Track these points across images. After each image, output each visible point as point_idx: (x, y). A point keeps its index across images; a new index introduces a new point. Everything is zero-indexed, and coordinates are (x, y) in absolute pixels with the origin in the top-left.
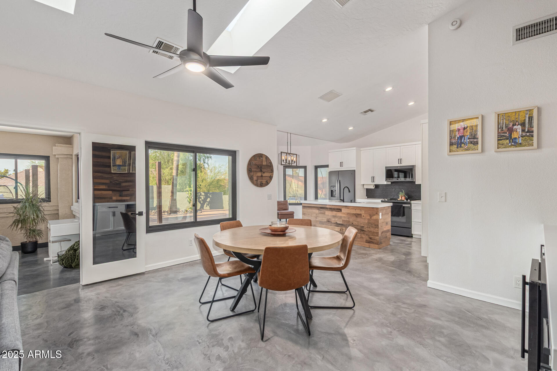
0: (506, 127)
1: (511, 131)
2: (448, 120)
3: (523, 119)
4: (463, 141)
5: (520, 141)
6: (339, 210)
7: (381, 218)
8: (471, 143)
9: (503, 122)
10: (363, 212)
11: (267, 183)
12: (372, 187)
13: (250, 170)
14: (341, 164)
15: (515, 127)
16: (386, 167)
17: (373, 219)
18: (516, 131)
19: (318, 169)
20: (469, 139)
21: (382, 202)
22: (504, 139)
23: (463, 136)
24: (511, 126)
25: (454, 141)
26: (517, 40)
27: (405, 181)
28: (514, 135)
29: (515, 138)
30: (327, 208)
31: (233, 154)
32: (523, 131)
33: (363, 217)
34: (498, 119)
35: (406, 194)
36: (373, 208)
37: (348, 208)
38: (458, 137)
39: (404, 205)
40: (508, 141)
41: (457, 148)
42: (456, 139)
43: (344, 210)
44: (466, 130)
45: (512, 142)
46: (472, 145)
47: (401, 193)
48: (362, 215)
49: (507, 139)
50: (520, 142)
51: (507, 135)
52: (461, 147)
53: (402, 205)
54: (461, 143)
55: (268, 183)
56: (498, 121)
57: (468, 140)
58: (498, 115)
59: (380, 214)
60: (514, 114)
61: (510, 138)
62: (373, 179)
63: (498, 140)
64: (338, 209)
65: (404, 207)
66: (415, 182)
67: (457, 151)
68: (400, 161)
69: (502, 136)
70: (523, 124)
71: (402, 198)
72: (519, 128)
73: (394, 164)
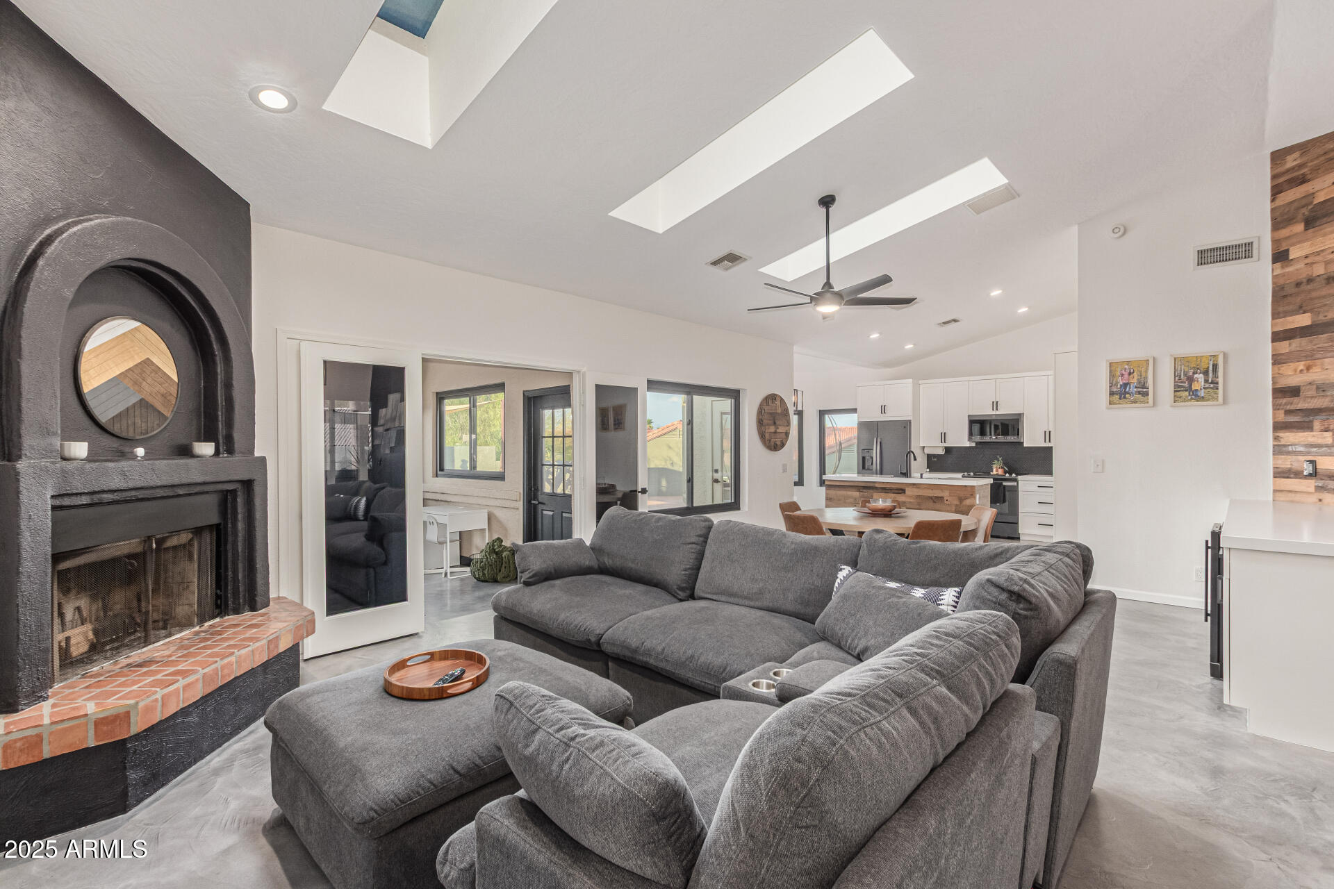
0: (1185, 375)
1: (1191, 380)
2: (1107, 360)
3: (1206, 366)
4: (1127, 390)
5: (1202, 393)
6: (901, 491)
7: (978, 502)
8: (1139, 393)
9: (1181, 368)
10: (946, 494)
11: (783, 445)
12: (942, 452)
13: (760, 423)
14: (883, 409)
15: (1196, 376)
16: (969, 416)
17: (966, 505)
18: (1198, 381)
19: (826, 416)
20: (1136, 387)
21: (963, 476)
22: (1182, 391)
23: (1128, 383)
24: (1191, 374)
25: (1115, 390)
26: (1198, 265)
27: (1005, 441)
28: (1195, 386)
29: (1196, 390)
30: (876, 488)
31: (735, 394)
32: (1206, 381)
33: (946, 502)
34: (1175, 364)
35: (1005, 463)
36: (966, 486)
37: (918, 488)
38: (1121, 385)
39: (1005, 483)
40: (1187, 393)
41: (1120, 399)
42: (1119, 386)
43: (909, 491)
44: (1131, 376)
45: (1193, 395)
46: (1140, 396)
47: (996, 462)
48: (945, 498)
49: (1186, 391)
50: (1202, 395)
51: (1186, 385)
52: (1125, 398)
53: (1001, 484)
54: (1126, 393)
55: (783, 443)
56: (1175, 367)
57: (1135, 390)
58: (1175, 359)
59: (978, 496)
60: (1195, 359)
61: (1189, 389)
62: (943, 437)
63: (1175, 391)
64: (897, 489)
65: (1005, 486)
66: (1023, 443)
67: (1119, 403)
68: (995, 405)
69: (1180, 387)
70: (1206, 373)
71: (997, 471)
72: (1200, 377)
73: (986, 411)
